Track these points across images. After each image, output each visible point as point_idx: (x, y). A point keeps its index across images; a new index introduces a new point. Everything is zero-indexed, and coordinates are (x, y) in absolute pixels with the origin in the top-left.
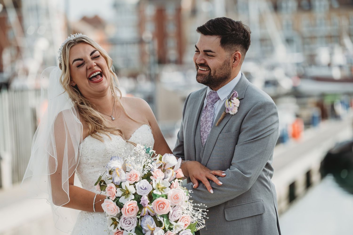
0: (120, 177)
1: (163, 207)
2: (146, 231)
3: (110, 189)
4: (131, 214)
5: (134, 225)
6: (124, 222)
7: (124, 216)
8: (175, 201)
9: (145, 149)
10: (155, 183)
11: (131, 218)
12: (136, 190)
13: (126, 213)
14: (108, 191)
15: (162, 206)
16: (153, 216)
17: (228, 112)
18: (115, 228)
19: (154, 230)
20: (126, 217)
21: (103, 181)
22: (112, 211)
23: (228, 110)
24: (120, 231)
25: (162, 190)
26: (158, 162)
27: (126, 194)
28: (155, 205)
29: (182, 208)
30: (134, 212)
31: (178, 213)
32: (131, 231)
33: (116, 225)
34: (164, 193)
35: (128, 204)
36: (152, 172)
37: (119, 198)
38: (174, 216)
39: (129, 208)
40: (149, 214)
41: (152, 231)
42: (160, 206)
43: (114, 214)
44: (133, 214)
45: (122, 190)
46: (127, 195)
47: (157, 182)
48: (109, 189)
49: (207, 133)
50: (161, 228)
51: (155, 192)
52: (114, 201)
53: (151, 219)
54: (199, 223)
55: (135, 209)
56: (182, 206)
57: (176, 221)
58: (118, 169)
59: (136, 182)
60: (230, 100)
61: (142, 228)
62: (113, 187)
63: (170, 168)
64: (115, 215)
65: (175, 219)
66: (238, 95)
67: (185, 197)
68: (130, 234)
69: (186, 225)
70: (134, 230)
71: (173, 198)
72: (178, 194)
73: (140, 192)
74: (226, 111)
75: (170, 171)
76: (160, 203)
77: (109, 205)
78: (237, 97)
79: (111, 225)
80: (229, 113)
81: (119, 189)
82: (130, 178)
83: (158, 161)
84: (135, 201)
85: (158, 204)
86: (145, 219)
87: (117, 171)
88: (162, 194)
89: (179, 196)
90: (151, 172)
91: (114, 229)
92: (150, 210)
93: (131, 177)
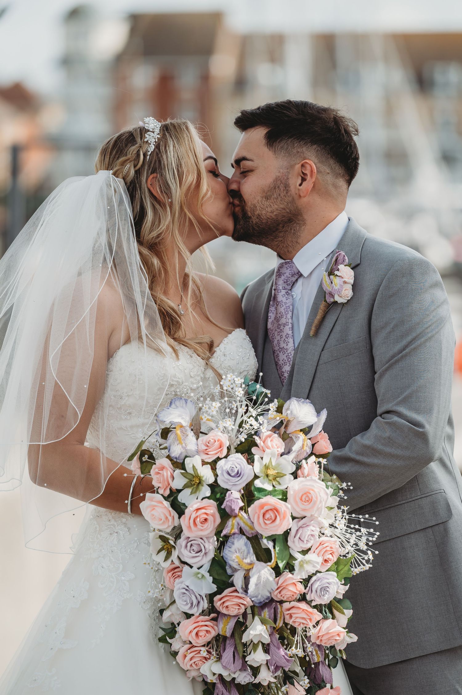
0: (184, 445)
1: (273, 518)
2: (235, 570)
3: (160, 472)
4: (202, 530)
5: (208, 555)
6: (186, 546)
7: (186, 533)
8: (303, 507)
9: (243, 386)
10: (261, 464)
11: (201, 538)
12: (216, 476)
13: (189, 527)
14: (155, 476)
15: (271, 516)
16: (250, 536)
17: (332, 300)
18: (166, 559)
19: (253, 568)
20: (192, 535)
21: (149, 451)
22: (161, 520)
23: (332, 295)
24: (179, 567)
25: (275, 479)
26: (273, 416)
27: (194, 484)
28: (256, 513)
29: (319, 523)
30: (207, 526)
31: (309, 533)
32: (199, 569)
33: (169, 554)
34: (278, 488)
35: (196, 506)
36: (256, 438)
37: (179, 491)
38: (299, 538)
39: (197, 517)
40: (242, 532)
41: (248, 571)
42: (267, 516)
43: (167, 528)
44: (206, 529)
45: (185, 475)
46: (195, 486)
47: (266, 461)
48: (157, 470)
49: (285, 351)
50: (268, 565)
51: (258, 483)
52: (166, 498)
53: (246, 544)
54: (359, 558)
55: (210, 518)
56: (319, 519)
57: (305, 552)
58: (182, 426)
59: (219, 459)
60: (331, 273)
61: (226, 562)
62: (166, 468)
63: (301, 430)
64: (169, 530)
65: (301, 547)
66: (346, 258)
67: (328, 498)
68: (199, 573)
69: (326, 561)
70: (207, 566)
71: (298, 499)
72: (311, 492)
73: (226, 481)
74: (326, 298)
75: (298, 438)
76: (266, 508)
77: (155, 508)
78: (345, 264)
79: (159, 552)
80: (335, 303)
81: (178, 471)
82: (207, 449)
83: (272, 413)
84: (212, 501)
85: (263, 511)
86: (233, 543)
87: (179, 432)
88: (276, 489)
89: (313, 496)
90: (254, 437)
91: (164, 561)
92: (244, 522)
93: (208, 446)
